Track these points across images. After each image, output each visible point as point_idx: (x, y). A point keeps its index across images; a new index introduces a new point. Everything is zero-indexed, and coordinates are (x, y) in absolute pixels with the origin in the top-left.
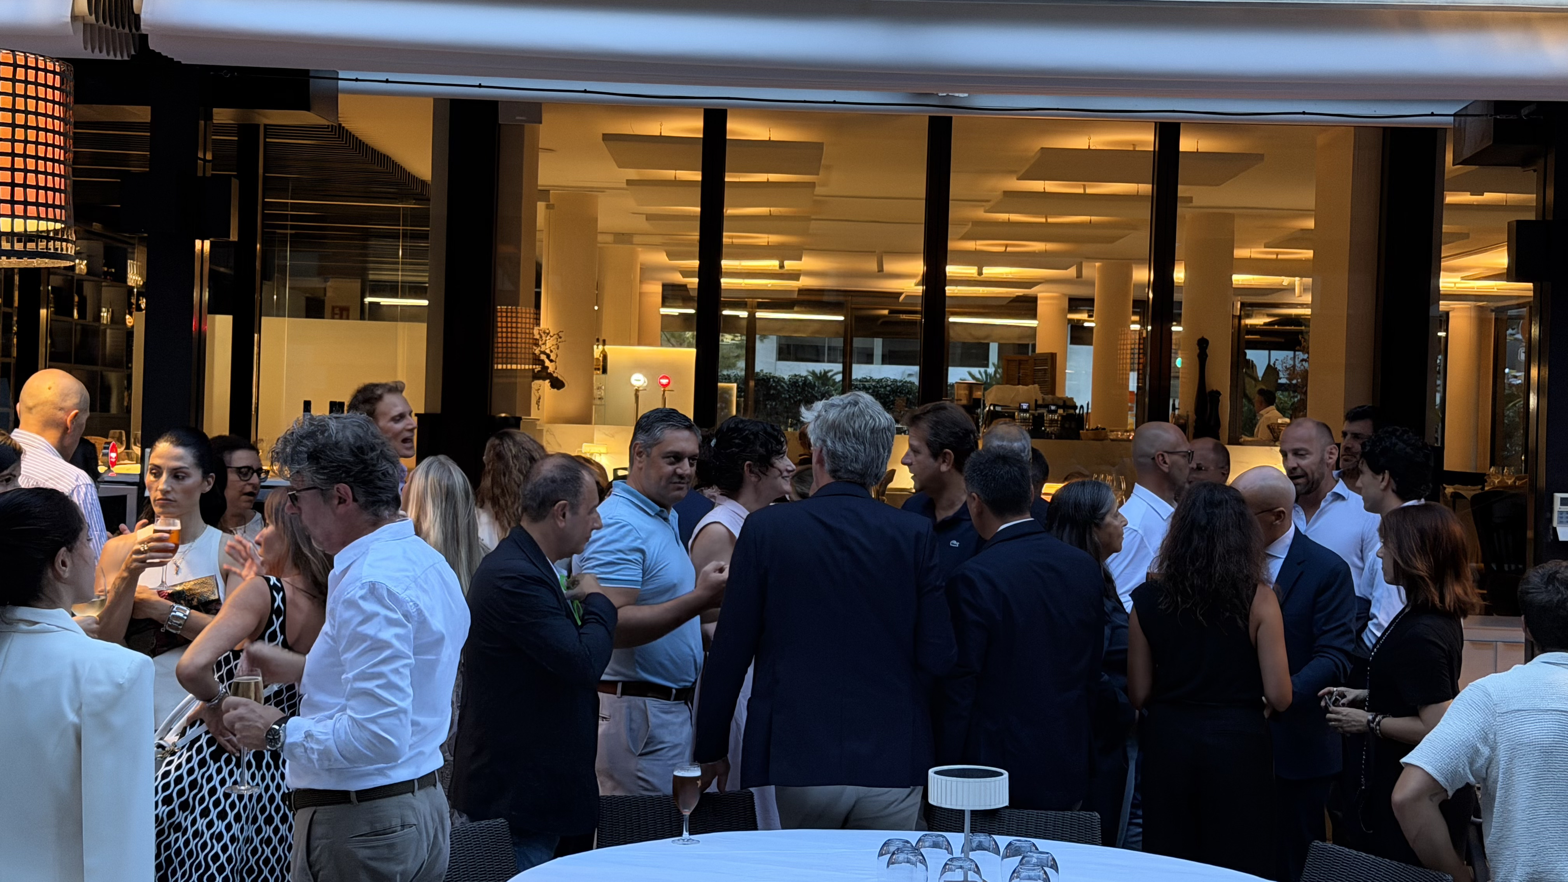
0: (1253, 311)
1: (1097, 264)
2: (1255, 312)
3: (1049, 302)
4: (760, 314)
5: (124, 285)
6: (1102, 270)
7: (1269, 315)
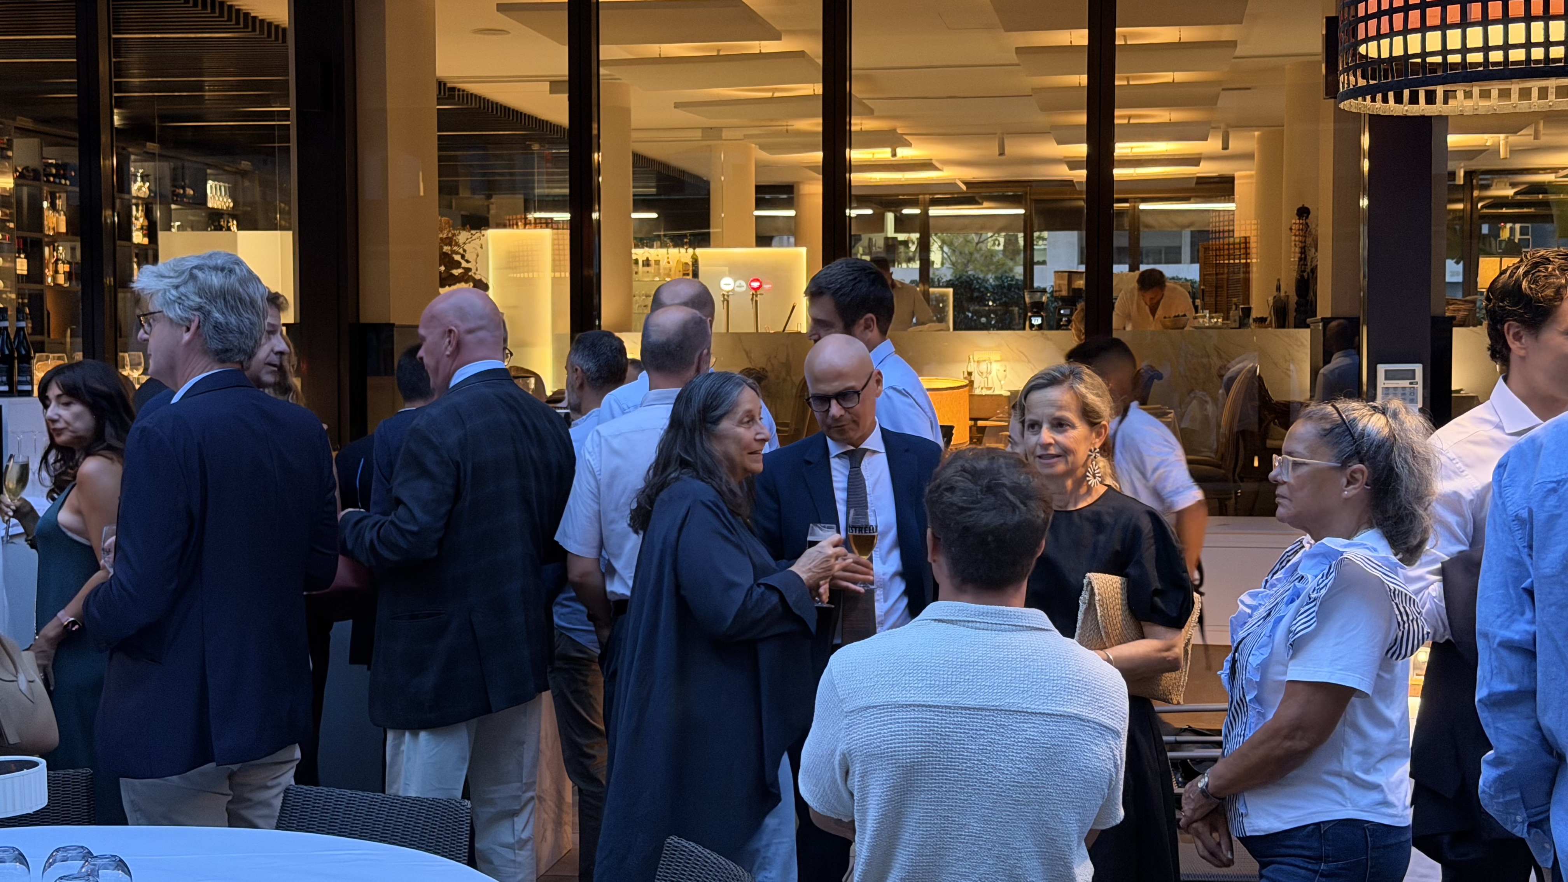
0: (1493, 179)
1: (1257, 133)
2: (1496, 180)
3: (1249, 181)
4: (934, 211)
5: (203, 207)
6: (1262, 140)
7: (1513, 185)
